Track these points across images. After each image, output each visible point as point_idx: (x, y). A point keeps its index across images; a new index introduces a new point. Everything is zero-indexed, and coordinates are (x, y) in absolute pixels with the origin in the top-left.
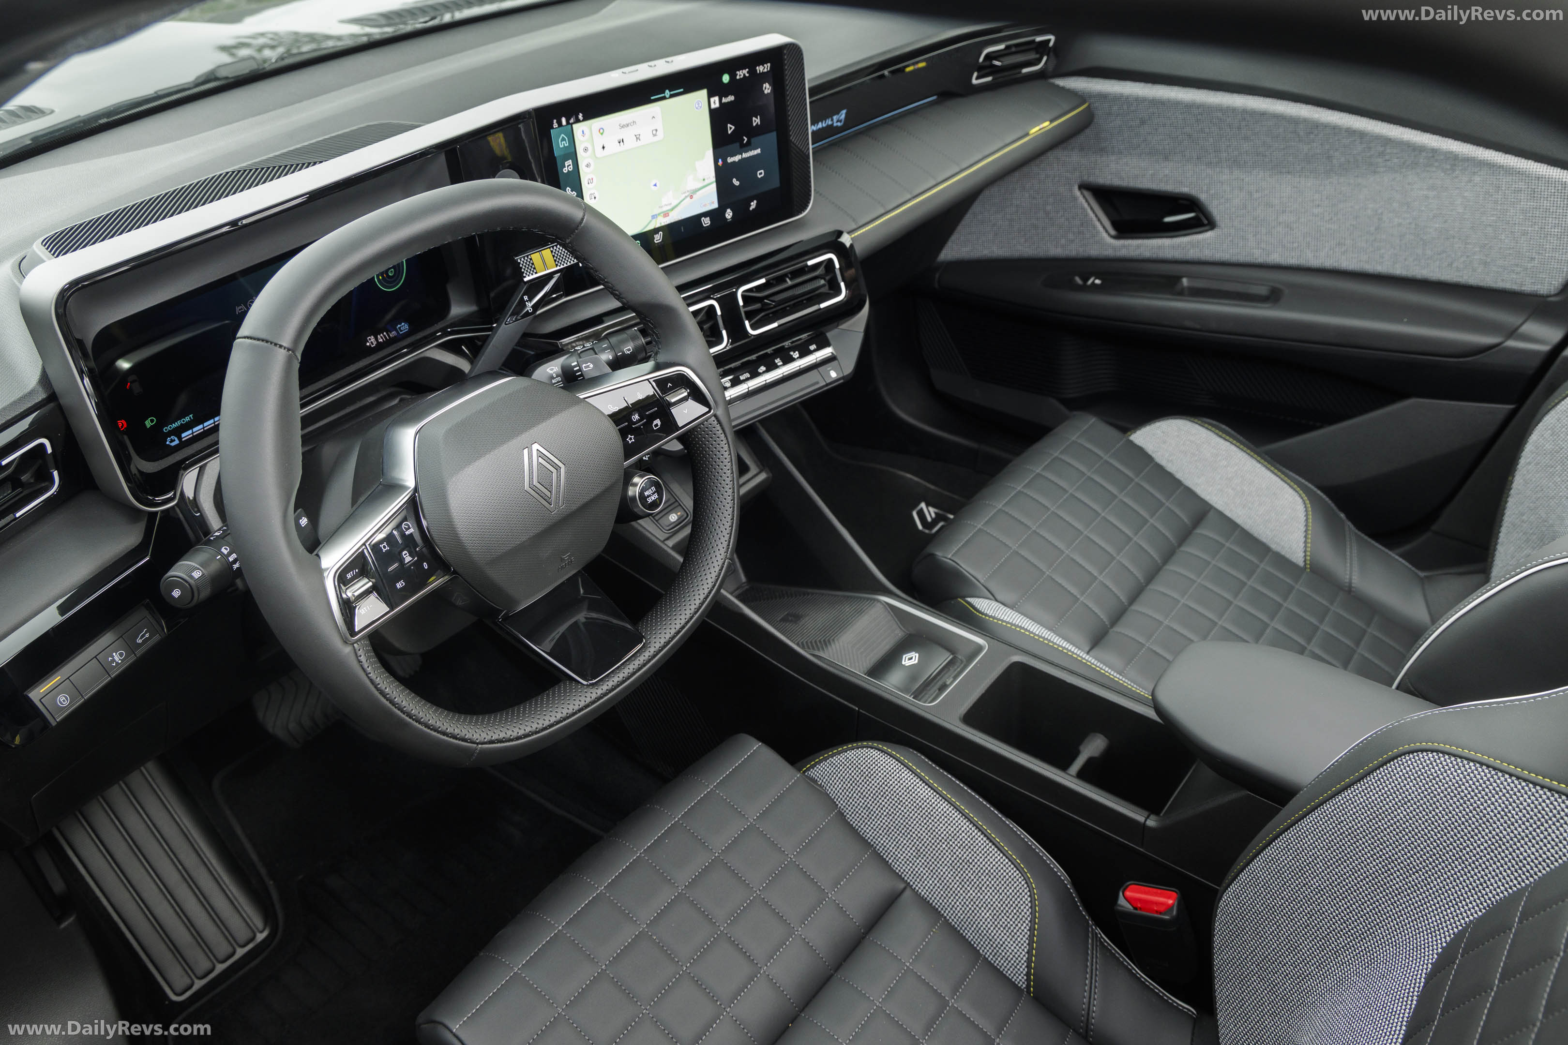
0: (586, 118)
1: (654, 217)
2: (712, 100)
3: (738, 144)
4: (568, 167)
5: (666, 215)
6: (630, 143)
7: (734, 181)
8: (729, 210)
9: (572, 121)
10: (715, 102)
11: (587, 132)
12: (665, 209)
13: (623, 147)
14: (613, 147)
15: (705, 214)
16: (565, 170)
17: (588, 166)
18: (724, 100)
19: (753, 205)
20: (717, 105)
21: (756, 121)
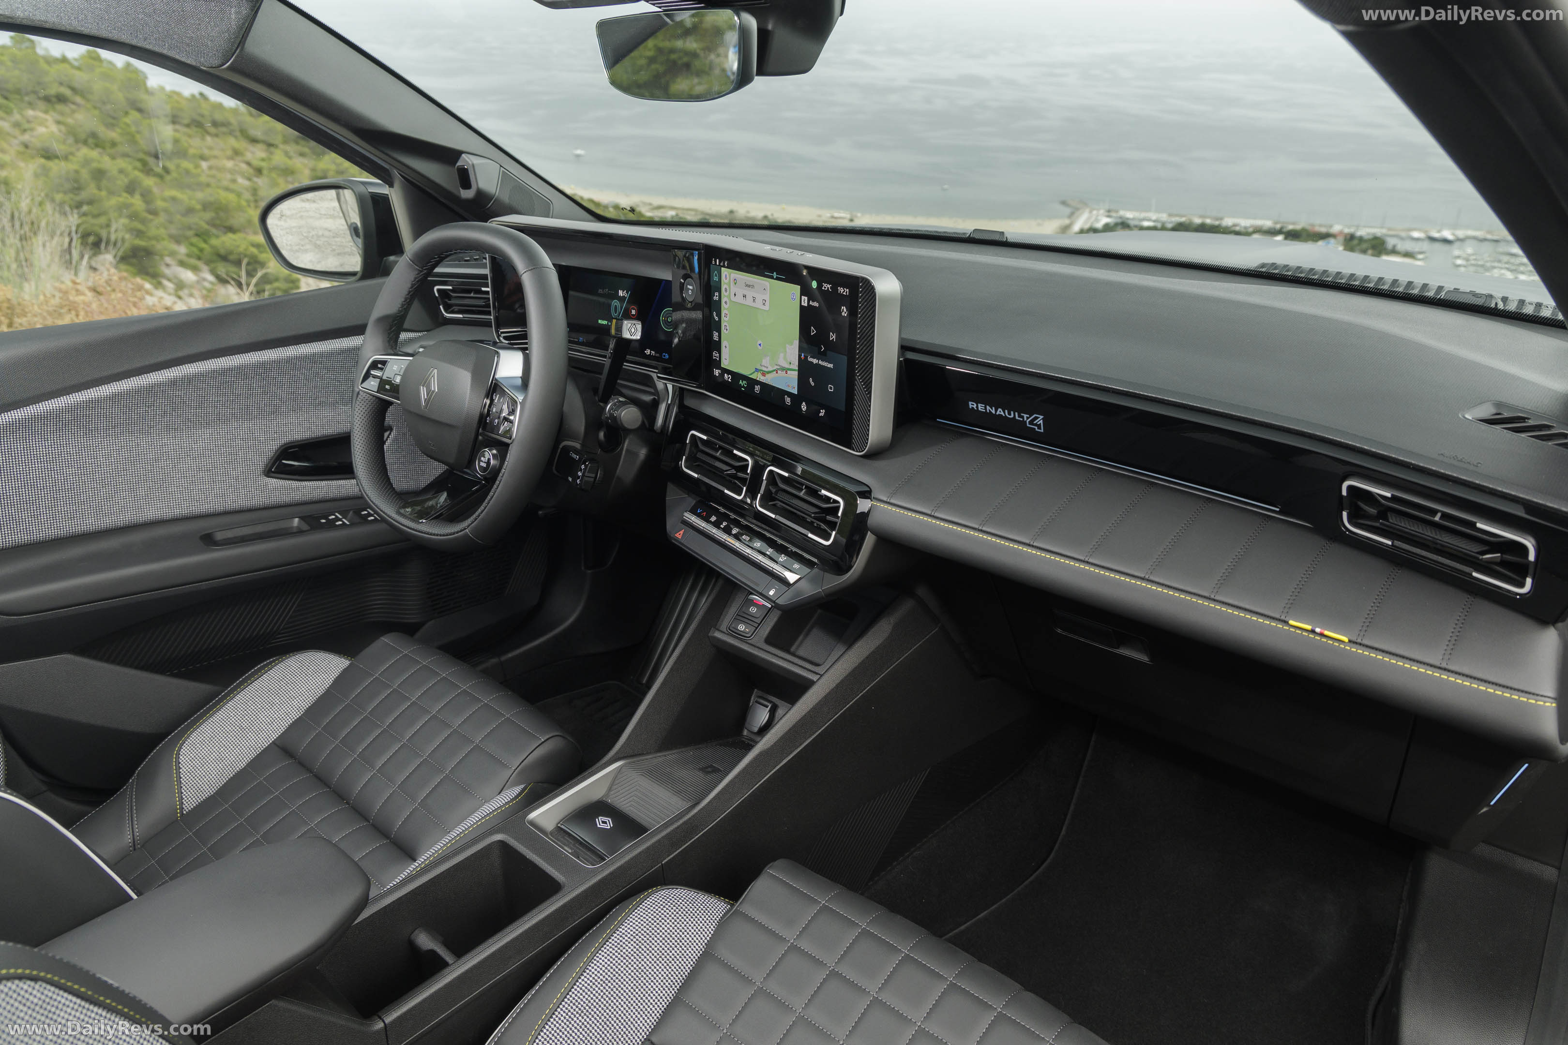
0: (728, 267)
1: (757, 370)
2: (803, 298)
3: (817, 349)
4: (716, 296)
5: (764, 374)
6: (749, 300)
7: (811, 380)
8: (804, 403)
9: (721, 264)
10: (805, 301)
11: (728, 276)
12: (764, 369)
13: (745, 301)
14: (739, 297)
15: (789, 394)
17: (726, 303)
18: (811, 303)
19: (822, 412)
20: (806, 304)
21: (833, 337)
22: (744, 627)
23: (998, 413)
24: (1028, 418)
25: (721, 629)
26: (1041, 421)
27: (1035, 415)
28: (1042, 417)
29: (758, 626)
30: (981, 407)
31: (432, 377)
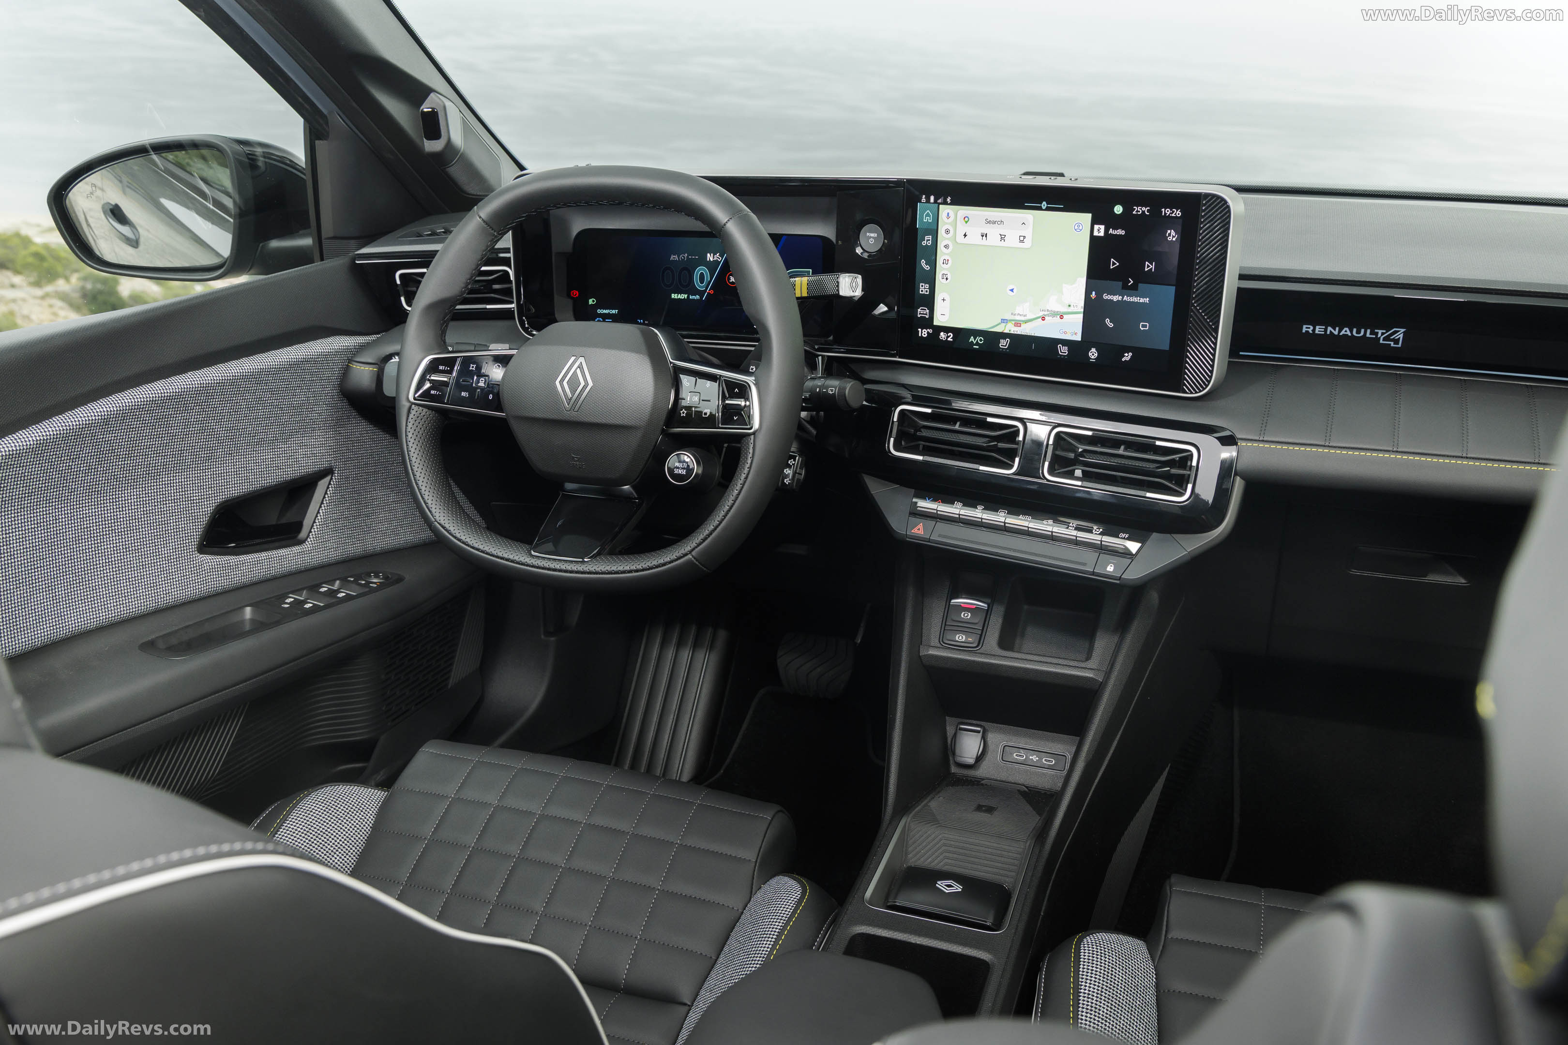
0: (953, 203)
1: (1004, 321)
2: (1096, 227)
3: (1120, 283)
4: (927, 241)
5: (1018, 324)
6: (993, 239)
7: (1107, 321)
8: (1093, 350)
9: (939, 201)
10: (1100, 230)
11: (952, 214)
12: (1018, 318)
13: (984, 242)
14: (974, 238)
15: (1065, 342)
16: (924, 243)
17: (946, 247)
18: (1111, 231)
19: (1127, 357)
20: (1102, 234)
21: (1149, 266)
22: (964, 637)
23: (1343, 332)
24: (1383, 334)
25: (932, 644)
26: (1401, 336)
27: (1395, 329)
28: (1403, 330)
29: (982, 633)
30: (1319, 330)
31: (577, 369)
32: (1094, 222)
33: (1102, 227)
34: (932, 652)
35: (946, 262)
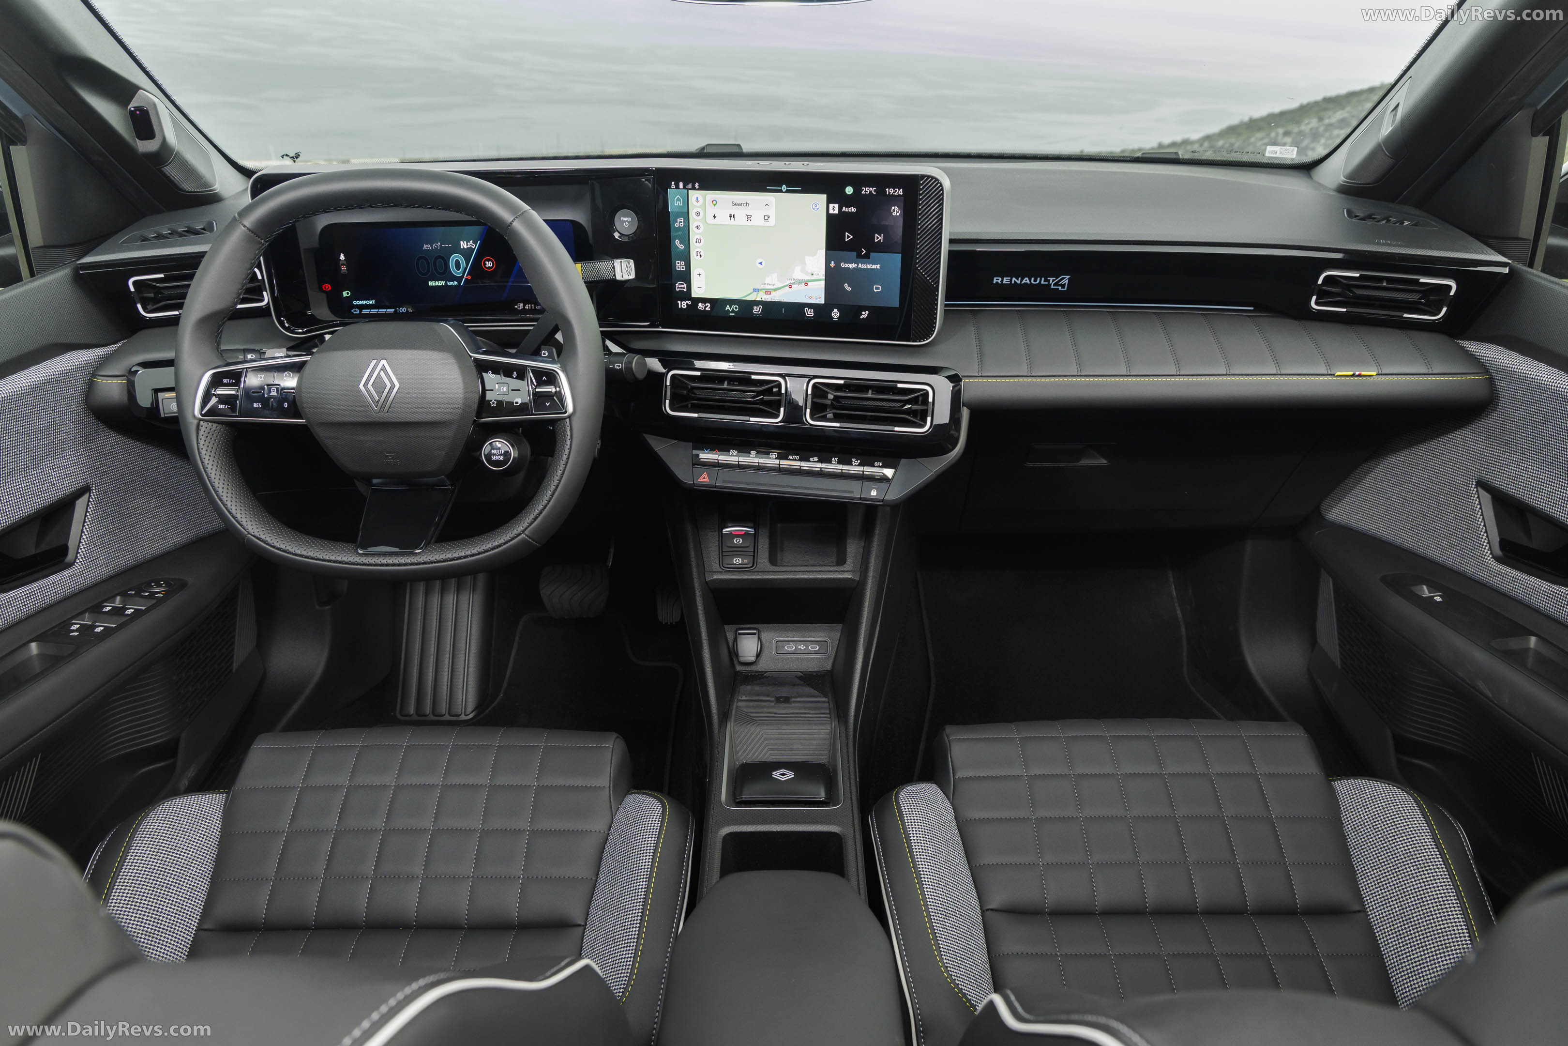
0: (701, 188)
1: (756, 290)
2: (831, 206)
3: (855, 253)
4: (679, 223)
5: (768, 292)
6: (740, 219)
7: (846, 286)
8: (836, 311)
9: (689, 186)
10: (834, 209)
11: (700, 198)
12: (768, 287)
13: (732, 222)
14: (723, 218)
15: (810, 306)
16: (677, 225)
17: (698, 227)
18: (844, 209)
19: (865, 315)
20: (836, 212)
21: (879, 238)
22: (740, 559)
23: (1024, 282)
24: (1053, 281)
25: (714, 570)
26: (1067, 281)
27: (1062, 277)
28: (1068, 277)
29: (754, 554)
30: (1006, 280)
31: (380, 371)
32: (829, 202)
33: (836, 206)
34: (716, 577)
35: (698, 241)
